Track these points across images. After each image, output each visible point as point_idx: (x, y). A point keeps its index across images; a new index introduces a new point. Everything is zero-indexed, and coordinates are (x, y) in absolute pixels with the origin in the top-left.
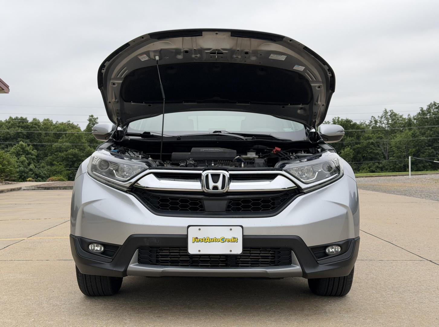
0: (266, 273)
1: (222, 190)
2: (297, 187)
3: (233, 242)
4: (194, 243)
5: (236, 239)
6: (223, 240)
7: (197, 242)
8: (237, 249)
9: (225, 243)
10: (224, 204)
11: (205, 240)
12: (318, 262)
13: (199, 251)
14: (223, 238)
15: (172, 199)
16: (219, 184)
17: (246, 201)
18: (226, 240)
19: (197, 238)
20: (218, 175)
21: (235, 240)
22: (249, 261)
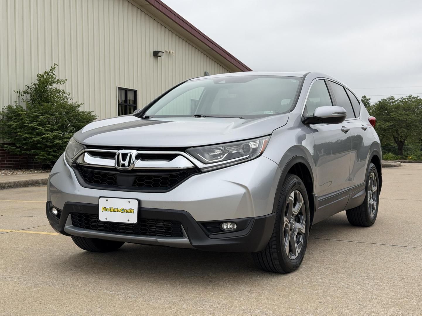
0: (157, 242)
1: (129, 167)
2: (195, 167)
3: (130, 213)
4: (103, 211)
5: (133, 210)
6: (123, 211)
7: (105, 211)
8: (133, 219)
9: (124, 213)
10: (131, 179)
11: (111, 209)
12: (209, 236)
13: (106, 219)
14: (123, 209)
16: (126, 163)
17: (149, 178)
18: (125, 211)
19: (105, 208)
21: (131, 211)
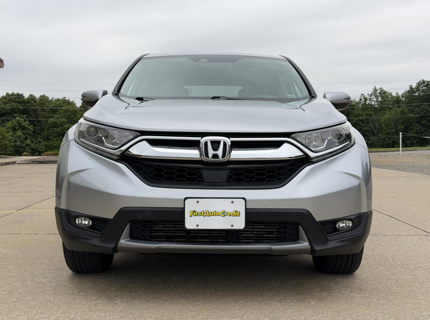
0: (271, 250)
2: (305, 156)
3: (235, 216)
4: (192, 216)
5: (238, 213)
6: (224, 214)
7: (195, 216)
8: (239, 224)
9: (225, 216)
10: (224, 174)
11: (204, 213)
12: (327, 237)
13: (197, 226)
14: (224, 211)
15: (167, 168)
16: (220, 152)
17: (248, 171)
18: (227, 214)
19: (195, 211)
20: (218, 142)
21: (236, 214)
22: (251, 237)
